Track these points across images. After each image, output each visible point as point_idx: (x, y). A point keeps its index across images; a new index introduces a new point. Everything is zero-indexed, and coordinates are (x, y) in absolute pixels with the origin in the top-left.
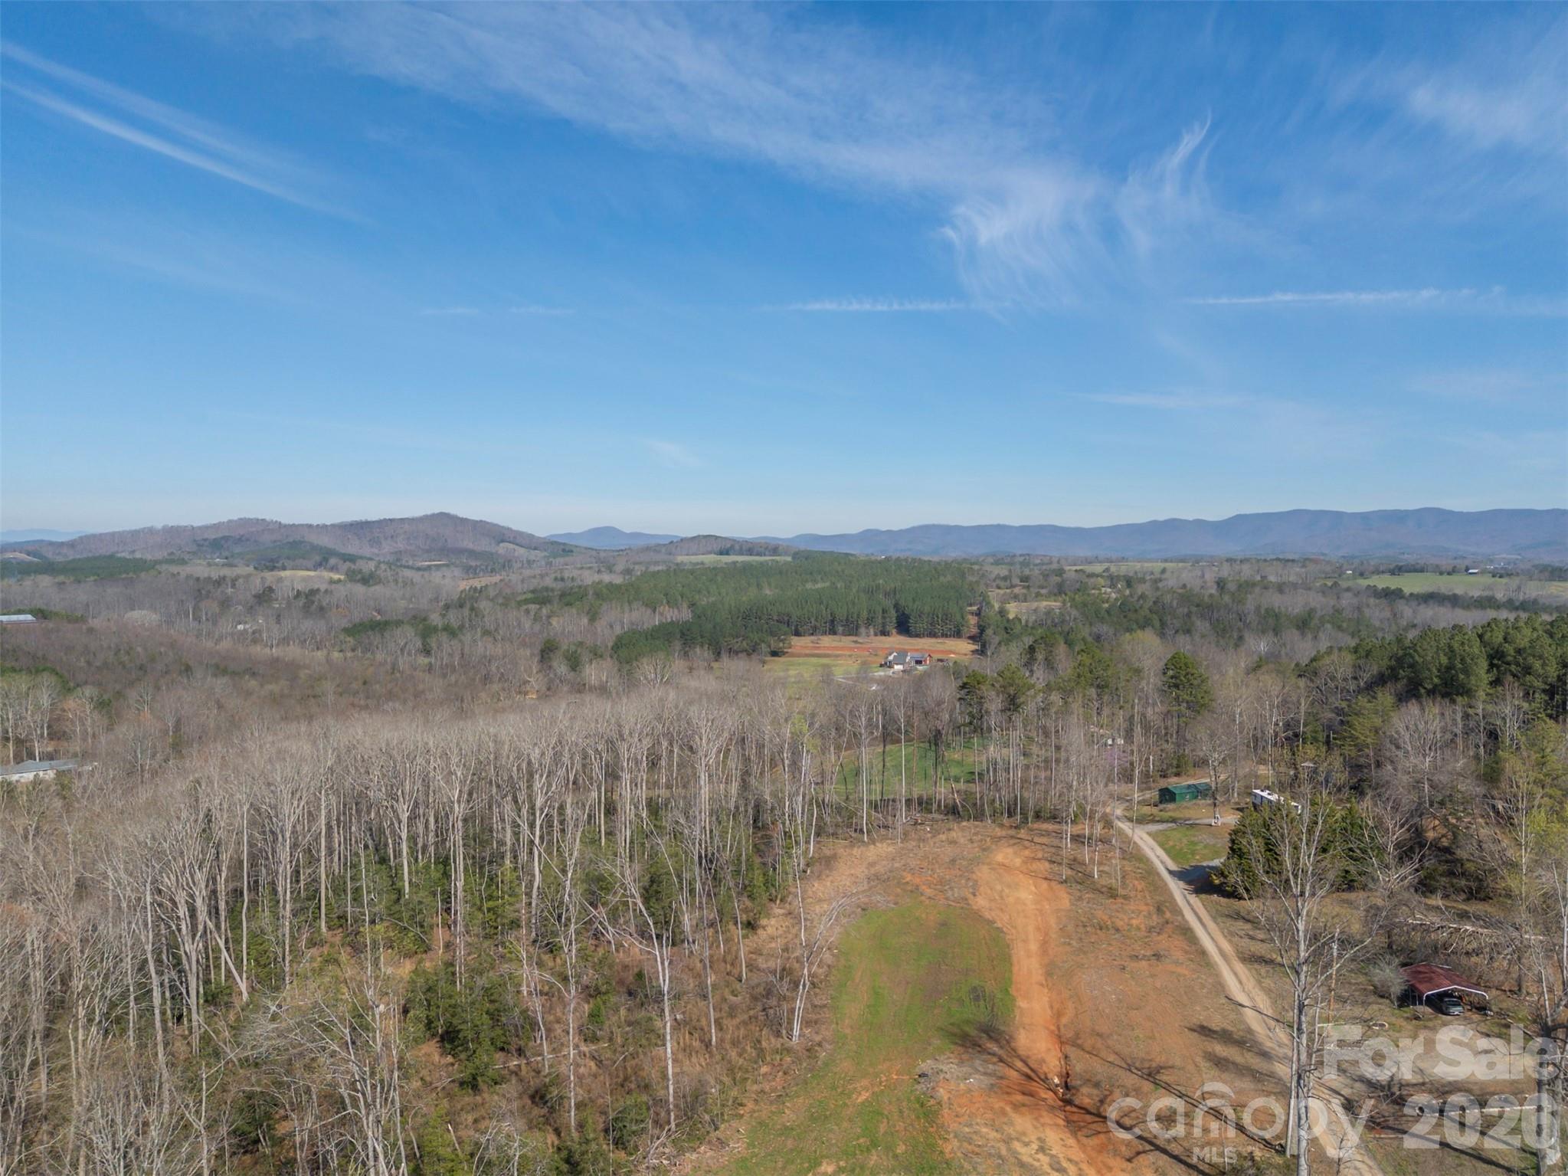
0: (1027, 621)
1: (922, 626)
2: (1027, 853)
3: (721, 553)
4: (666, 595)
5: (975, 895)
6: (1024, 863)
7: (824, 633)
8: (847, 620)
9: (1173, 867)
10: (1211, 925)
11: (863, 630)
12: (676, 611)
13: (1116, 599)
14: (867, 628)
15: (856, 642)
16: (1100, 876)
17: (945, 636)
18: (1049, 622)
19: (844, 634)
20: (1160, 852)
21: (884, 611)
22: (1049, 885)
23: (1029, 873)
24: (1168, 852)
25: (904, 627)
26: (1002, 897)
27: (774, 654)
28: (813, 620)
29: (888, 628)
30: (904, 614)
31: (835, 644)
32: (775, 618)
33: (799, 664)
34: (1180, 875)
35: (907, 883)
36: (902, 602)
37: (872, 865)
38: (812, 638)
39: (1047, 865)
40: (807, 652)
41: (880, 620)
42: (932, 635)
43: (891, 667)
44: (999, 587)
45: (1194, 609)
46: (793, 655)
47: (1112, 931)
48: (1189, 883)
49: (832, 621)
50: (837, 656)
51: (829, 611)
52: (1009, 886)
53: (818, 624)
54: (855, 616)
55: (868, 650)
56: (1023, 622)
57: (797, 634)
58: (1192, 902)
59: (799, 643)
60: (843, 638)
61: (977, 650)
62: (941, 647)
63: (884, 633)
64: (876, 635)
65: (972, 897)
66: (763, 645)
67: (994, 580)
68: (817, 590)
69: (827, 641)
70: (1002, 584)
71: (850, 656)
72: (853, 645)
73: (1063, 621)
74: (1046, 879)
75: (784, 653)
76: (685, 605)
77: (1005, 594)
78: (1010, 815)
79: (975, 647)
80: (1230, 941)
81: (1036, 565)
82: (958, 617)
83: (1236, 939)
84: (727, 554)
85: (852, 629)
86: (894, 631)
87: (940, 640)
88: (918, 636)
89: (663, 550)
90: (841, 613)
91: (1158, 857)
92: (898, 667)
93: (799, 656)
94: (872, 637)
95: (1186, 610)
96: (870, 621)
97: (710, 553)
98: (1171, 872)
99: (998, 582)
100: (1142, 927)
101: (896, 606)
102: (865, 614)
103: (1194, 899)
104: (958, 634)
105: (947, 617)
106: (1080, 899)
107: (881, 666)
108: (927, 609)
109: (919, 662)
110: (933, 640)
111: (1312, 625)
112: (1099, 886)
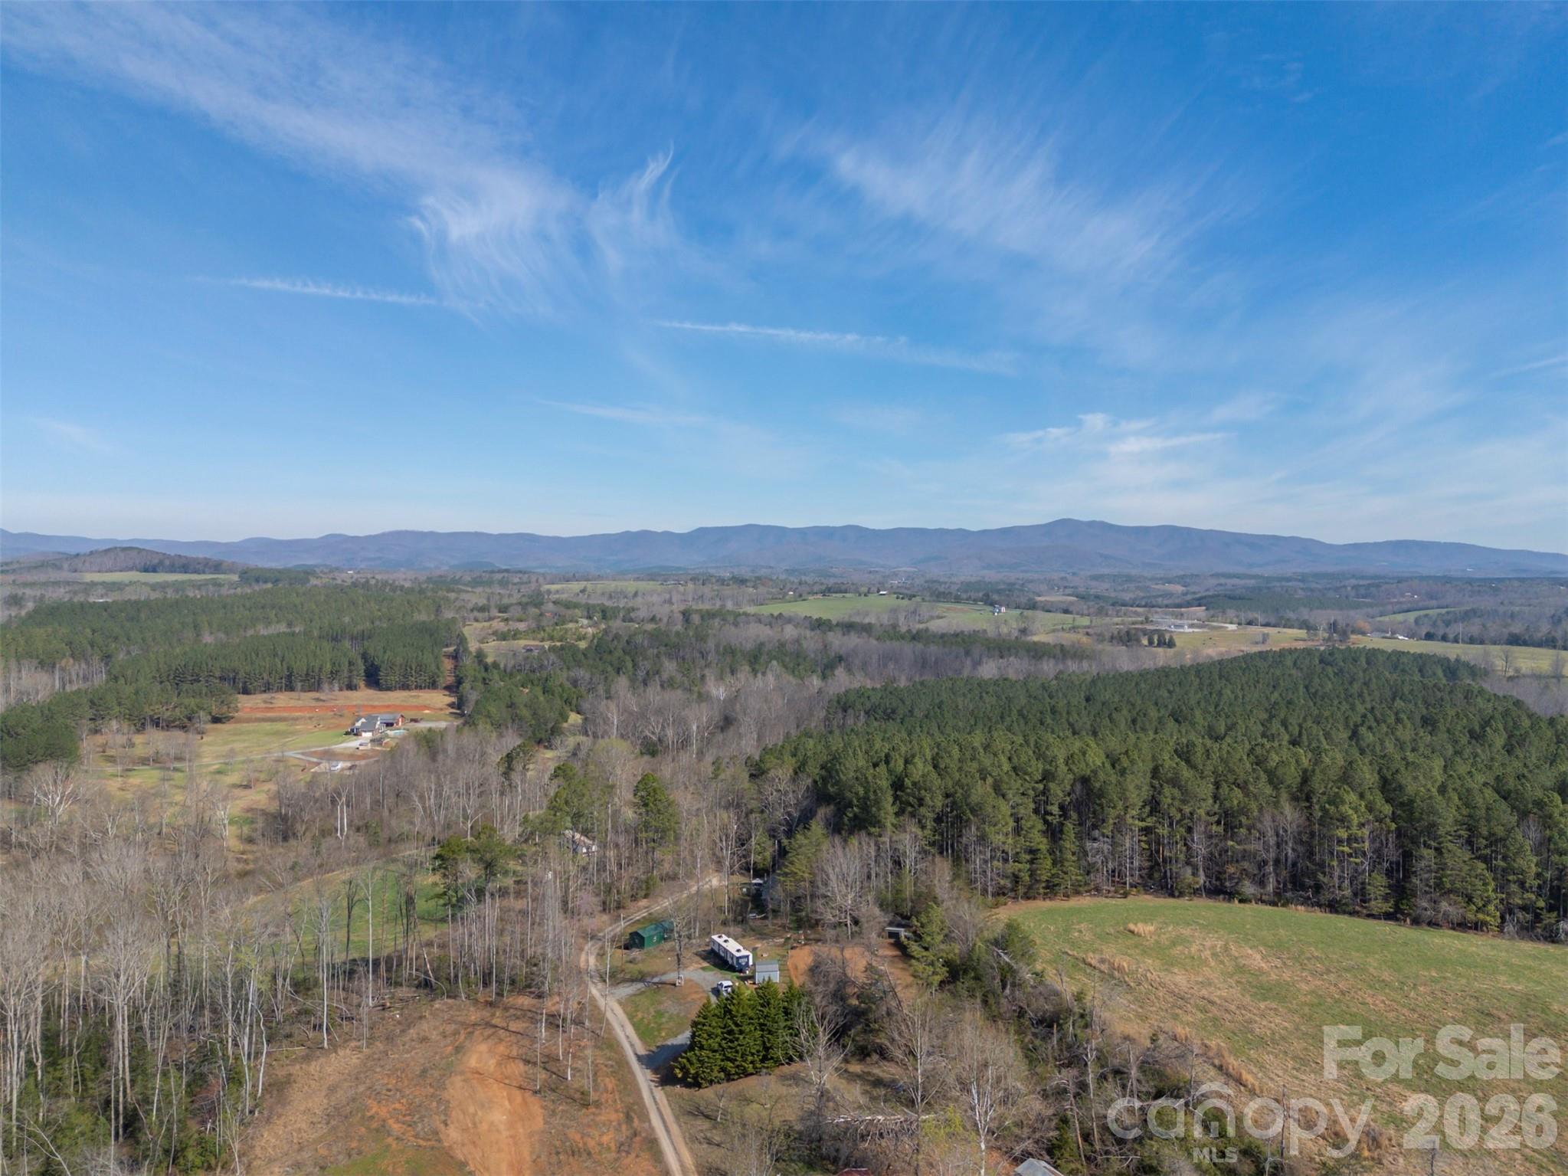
0: (505, 666)
1: (394, 678)
2: (501, 1049)
3: (146, 570)
4: (70, 644)
5: (446, 1125)
6: (499, 1064)
7: (280, 689)
8: (307, 675)
9: (642, 1051)
10: (674, 1128)
11: (326, 686)
12: (83, 666)
13: (594, 636)
14: (331, 683)
15: (318, 700)
16: (573, 1076)
17: (419, 687)
18: (527, 667)
19: (303, 690)
20: (630, 1030)
21: (350, 663)
22: (523, 1097)
23: (503, 1081)
24: (636, 1027)
25: (373, 679)
26: (474, 1124)
27: (216, 720)
28: (265, 676)
29: (355, 681)
30: (372, 664)
31: (293, 703)
32: (218, 674)
33: (249, 733)
34: (647, 1061)
35: (372, 1117)
36: (371, 652)
37: (332, 1089)
38: (265, 696)
39: (521, 1065)
40: (259, 715)
41: (346, 674)
42: (405, 687)
43: (358, 734)
44: (476, 620)
45: (663, 649)
46: (240, 721)
47: (585, 1156)
48: (656, 1071)
49: (290, 676)
50: (296, 719)
51: (285, 666)
52: (482, 1106)
53: (271, 680)
54: (317, 670)
55: (331, 709)
56: (502, 666)
57: (246, 691)
58: (657, 1098)
59: (245, 702)
60: (302, 694)
61: (454, 703)
62: (414, 702)
63: (351, 687)
64: (341, 690)
65: (442, 1126)
66: (202, 713)
67: (472, 610)
68: (269, 637)
69: (282, 699)
70: (480, 615)
71: (310, 718)
72: (314, 703)
73: (541, 667)
74: (520, 1088)
75: (229, 719)
76: (96, 658)
77: (483, 629)
78: (486, 985)
79: (453, 699)
80: (691, 1150)
81: (515, 584)
82: (433, 667)
83: (696, 1146)
84: (154, 570)
85: (312, 682)
86: (362, 684)
87: (414, 693)
88: (389, 689)
89: (66, 566)
90: (300, 666)
91: (628, 1037)
92: (368, 735)
93: (248, 721)
94: (337, 693)
95: (656, 651)
96: (334, 675)
97: (131, 569)
98: (639, 1058)
99: (476, 613)
100: (612, 1145)
101: (364, 656)
102: (328, 667)
103: (659, 1093)
104: (433, 685)
105: (421, 668)
106: (554, 1113)
107: (347, 733)
108: (399, 660)
109: (389, 725)
110: (405, 694)
111: (762, 660)
112: (572, 1092)
